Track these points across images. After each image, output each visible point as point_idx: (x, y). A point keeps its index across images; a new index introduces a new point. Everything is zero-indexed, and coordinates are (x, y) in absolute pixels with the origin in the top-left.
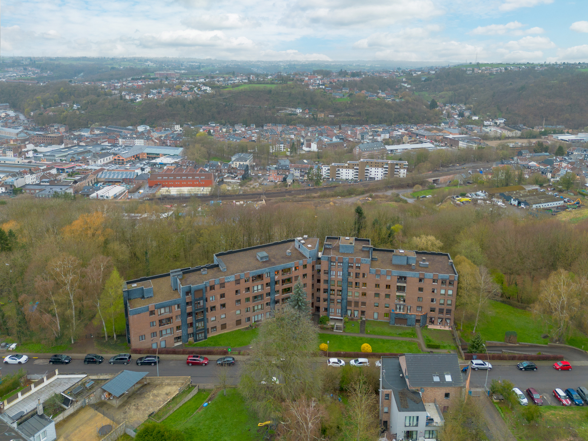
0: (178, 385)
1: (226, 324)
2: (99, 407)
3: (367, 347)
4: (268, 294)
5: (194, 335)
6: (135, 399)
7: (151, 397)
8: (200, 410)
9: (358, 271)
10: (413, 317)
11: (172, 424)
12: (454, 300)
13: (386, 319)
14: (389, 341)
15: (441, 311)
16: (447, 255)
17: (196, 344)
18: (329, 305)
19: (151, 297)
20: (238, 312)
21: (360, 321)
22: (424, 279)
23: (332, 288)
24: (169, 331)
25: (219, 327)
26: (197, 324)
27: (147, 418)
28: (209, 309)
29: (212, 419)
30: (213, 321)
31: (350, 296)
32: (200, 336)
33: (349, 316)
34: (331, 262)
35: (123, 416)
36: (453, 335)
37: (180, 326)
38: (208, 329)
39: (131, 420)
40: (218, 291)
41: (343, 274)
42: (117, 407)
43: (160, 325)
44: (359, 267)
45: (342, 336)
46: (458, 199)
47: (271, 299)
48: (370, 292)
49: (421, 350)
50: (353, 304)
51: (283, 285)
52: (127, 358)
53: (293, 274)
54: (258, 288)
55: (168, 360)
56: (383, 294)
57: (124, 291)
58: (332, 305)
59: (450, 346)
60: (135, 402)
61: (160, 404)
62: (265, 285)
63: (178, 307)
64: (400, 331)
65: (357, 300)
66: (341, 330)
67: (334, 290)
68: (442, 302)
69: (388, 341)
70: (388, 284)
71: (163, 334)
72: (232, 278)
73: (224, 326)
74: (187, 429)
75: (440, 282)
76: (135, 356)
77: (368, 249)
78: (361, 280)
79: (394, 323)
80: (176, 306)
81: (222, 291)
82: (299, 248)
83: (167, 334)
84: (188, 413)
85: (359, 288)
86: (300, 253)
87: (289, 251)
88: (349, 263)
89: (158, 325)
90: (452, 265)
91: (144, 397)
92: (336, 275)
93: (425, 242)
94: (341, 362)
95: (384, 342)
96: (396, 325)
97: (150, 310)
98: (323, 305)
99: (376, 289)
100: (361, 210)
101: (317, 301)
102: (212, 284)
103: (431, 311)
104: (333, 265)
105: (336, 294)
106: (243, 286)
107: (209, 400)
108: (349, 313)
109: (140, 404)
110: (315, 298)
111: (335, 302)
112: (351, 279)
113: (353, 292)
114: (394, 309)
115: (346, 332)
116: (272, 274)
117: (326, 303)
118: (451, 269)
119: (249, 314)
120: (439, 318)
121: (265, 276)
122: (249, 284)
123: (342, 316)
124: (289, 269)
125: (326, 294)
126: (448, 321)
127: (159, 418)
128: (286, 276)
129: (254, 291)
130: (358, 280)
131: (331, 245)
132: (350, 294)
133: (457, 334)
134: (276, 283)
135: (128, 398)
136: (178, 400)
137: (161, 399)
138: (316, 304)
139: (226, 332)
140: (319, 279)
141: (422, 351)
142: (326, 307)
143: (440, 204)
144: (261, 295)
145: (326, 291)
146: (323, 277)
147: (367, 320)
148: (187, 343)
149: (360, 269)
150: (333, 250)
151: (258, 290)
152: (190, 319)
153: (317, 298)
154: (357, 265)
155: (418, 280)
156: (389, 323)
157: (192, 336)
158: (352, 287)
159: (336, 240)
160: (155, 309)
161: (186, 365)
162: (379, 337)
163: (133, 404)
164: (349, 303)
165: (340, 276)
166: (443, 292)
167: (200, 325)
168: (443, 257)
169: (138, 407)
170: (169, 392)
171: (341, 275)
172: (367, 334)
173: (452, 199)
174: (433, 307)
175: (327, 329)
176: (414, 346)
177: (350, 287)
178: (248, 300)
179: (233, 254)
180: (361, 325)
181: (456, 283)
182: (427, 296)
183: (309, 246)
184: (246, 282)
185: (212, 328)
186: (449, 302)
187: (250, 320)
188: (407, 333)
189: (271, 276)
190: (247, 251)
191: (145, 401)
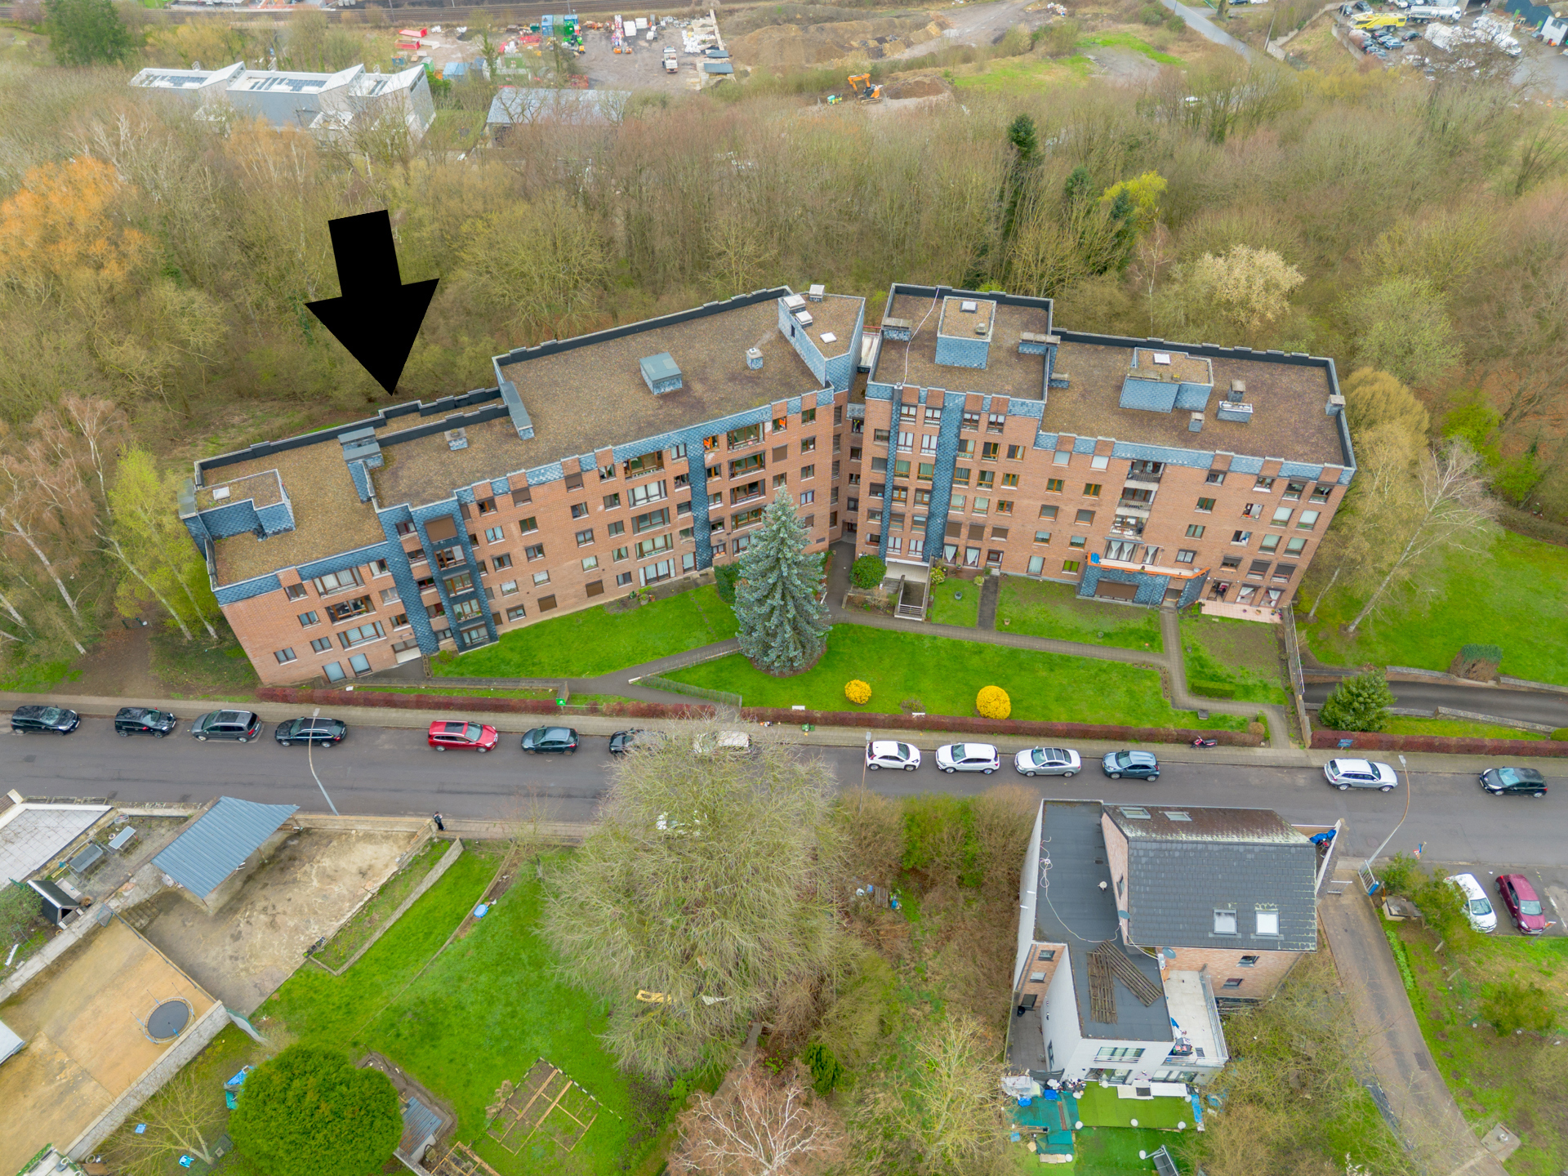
0: (396, 841)
1: (553, 596)
2: (160, 911)
3: (994, 700)
4: (685, 506)
5: (455, 635)
6: (266, 885)
7: (315, 883)
8: (463, 929)
9: (994, 436)
10: (1160, 580)
11: (379, 978)
12: (1315, 540)
13: (1068, 577)
14: (1068, 660)
15: (1259, 567)
16: (1325, 365)
17: (463, 658)
18: (885, 528)
19: (286, 530)
20: (590, 562)
21: (980, 581)
22: (1225, 473)
23: (899, 481)
24: (369, 631)
25: (531, 605)
26: (458, 608)
27: (302, 960)
28: (490, 565)
29: (500, 969)
30: (509, 592)
31: (955, 508)
32: (474, 636)
33: (949, 559)
34: (903, 405)
35: (229, 950)
36: (1282, 644)
37: (402, 615)
38: (497, 614)
39: (255, 967)
40: (508, 512)
41: (939, 445)
42: (211, 913)
43: (334, 620)
44: (999, 426)
45: (919, 637)
46: (1360, 16)
47: (695, 519)
48: (1025, 502)
49: (1168, 701)
50: (964, 532)
51: (733, 475)
52: (244, 725)
53: (770, 439)
54: (647, 491)
55: (373, 728)
56: (1069, 510)
57: (185, 520)
58: (895, 528)
59: (1265, 687)
60: (266, 899)
61: (340, 909)
62: (671, 482)
63: (382, 565)
64: (1109, 624)
65: (980, 522)
66: (920, 616)
67: (905, 489)
68: (1270, 542)
69: (1066, 661)
70: (1094, 482)
71: (352, 640)
72: (553, 472)
73: (547, 603)
74: (423, 1002)
75: (1281, 486)
76: (274, 712)
77: (1039, 351)
78: (1000, 465)
79: (1091, 592)
80: (374, 566)
81: (525, 510)
82: (793, 334)
83: (363, 638)
84: (428, 935)
85: (991, 487)
86: (796, 356)
87: (754, 353)
88: (963, 411)
89: (325, 618)
90: (1338, 415)
91: (295, 881)
92: (917, 446)
93: (1243, 282)
94: (908, 755)
95: (1051, 663)
96: (1097, 598)
97: (286, 583)
98: (867, 526)
99: (1049, 493)
100: (1028, 133)
101: (849, 509)
102: (484, 495)
103: (1225, 564)
104: (908, 415)
105: (911, 500)
106: (593, 491)
107: (493, 894)
108: (949, 552)
109: (280, 909)
110: (843, 500)
111: (908, 521)
112: (963, 461)
113: (971, 497)
114: (1101, 550)
115: (934, 620)
116: (695, 449)
117: (876, 522)
118: (1331, 433)
119: (625, 565)
120: (1245, 585)
121: (670, 455)
122: (617, 483)
123: (924, 560)
124: (753, 430)
125: (879, 498)
126: (1274, 595)
127: (340, 960)
128: (743, 450)
129: (635, 501)
130: (989, 465)
131: (906, 329)
132: (957, 501)
133: (1297, 639)
134: (711, 472)
135: (245, 882)
136: (398, 892)
137: (345, 892)
138: (845, 516)
139: (556, 615)
140: (856, 445)
141: (1174, 704)
142: (876, 533)
143: (1291, 34)
144: (662, 510)
145: (876, 489)
146: (872, 448)
147: (1004, 575)
148: (438, 653)
149: (1001, 431)
150: (912, 349)
151: (648, 497)
152: (429, 595)
153: (850, 499)
154: (993, 418)
155: (1205, 474)
156: (1076, 589)
157: (448, 636)
158: (967, 483)
159: (928, 299)
160: (302, 579)
161: (428, 748)
162: (1038, 645)
163: (260, 905)
164: (953, 528)
165: (929, 448)
166: (1282, 514)
167: (470, 609)
168: (1309, 371)
169: (274, 915)
170: (370, 867)
171: (933, 445)
172: (1000, 632)
173: (1340, 18)
174: (1236, 554)
175: (875, 608)
176: (1149, 683)
177: (960, 482)
178: (617, 527)
179: (562, 357)
180: (984, 597)
181: (1338, 494)
182: (1220, 524)
183: (828, 337)
184: (602, 477)
185: (509, 611)
186: (1296, 545)
187: (630, 580)
188: (1132, 632)
189: (691, 454)
190: (611, 343)
191: (298, 895)
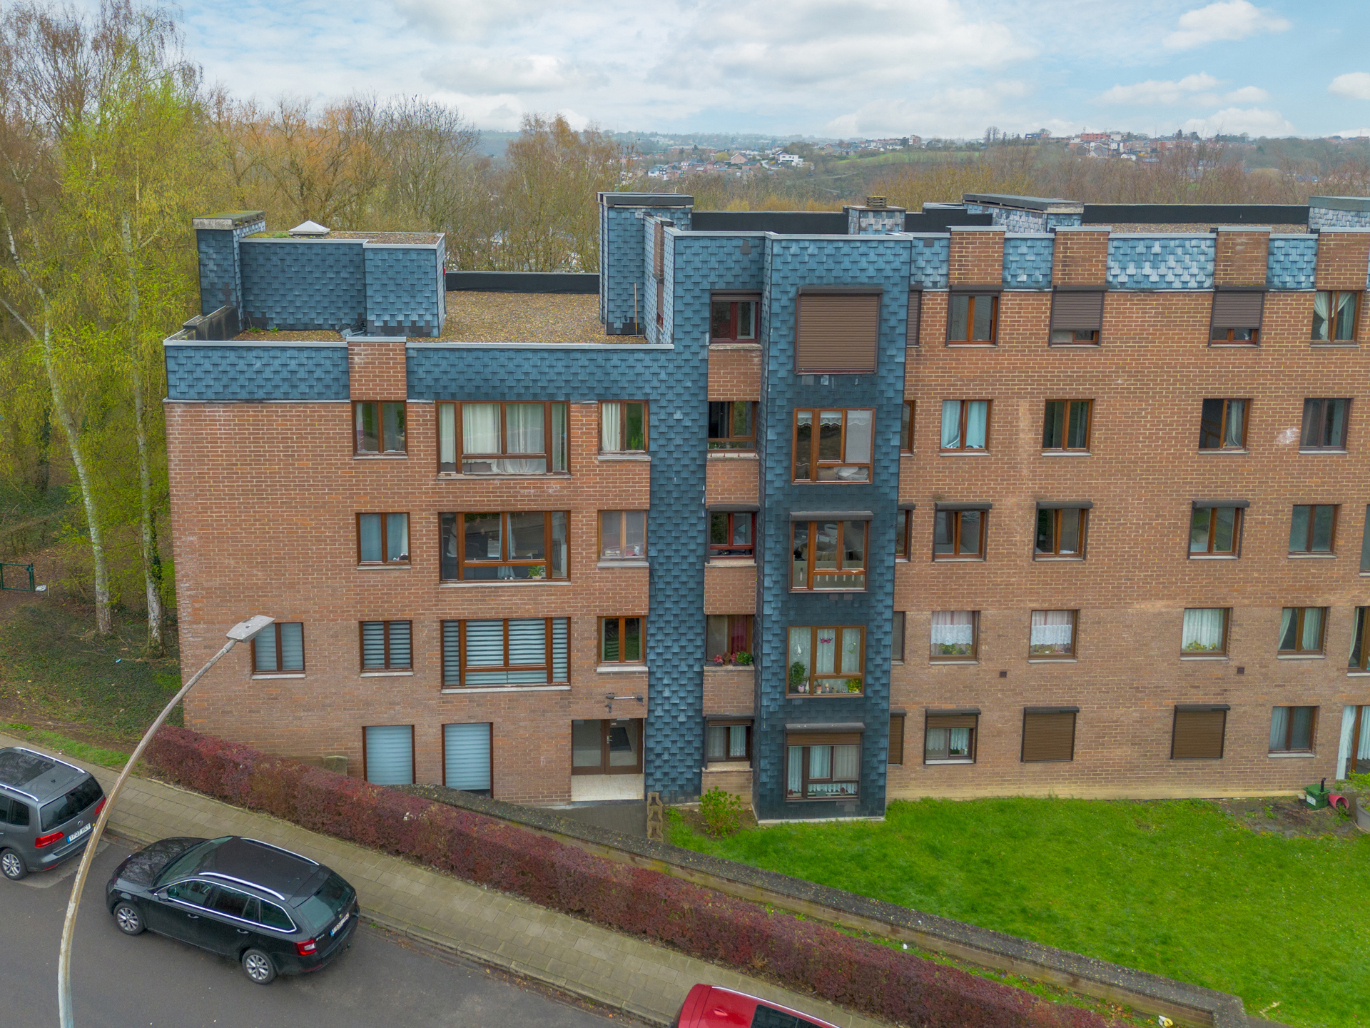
1: (1072, 713)
5: (764, 748)
20: (1202, 630)
25: (1002, 723)
26: (799, 645)
28: (924, 528)
32: (817, 770)
37: (633, 622)
38: (899, 718)
43: (448, 570)
52: (37, 799)
57: (202, 235)
63: (633, 434)
71: (473, 662)
73: (1050, 734)
80: (611, 418)
81: (1071, 369)
83: (507, 667)
89: (428, 556)
102: (977, 274)
106: (1280, 366)
139: (1063, 791)
148: (694, 805)
152: (731, 579)
157: (738, 749)
160: (411, 390)
178: (1318, 525)
184: (1317, 329)
185: (934, 720)
187: (1308, 742)
